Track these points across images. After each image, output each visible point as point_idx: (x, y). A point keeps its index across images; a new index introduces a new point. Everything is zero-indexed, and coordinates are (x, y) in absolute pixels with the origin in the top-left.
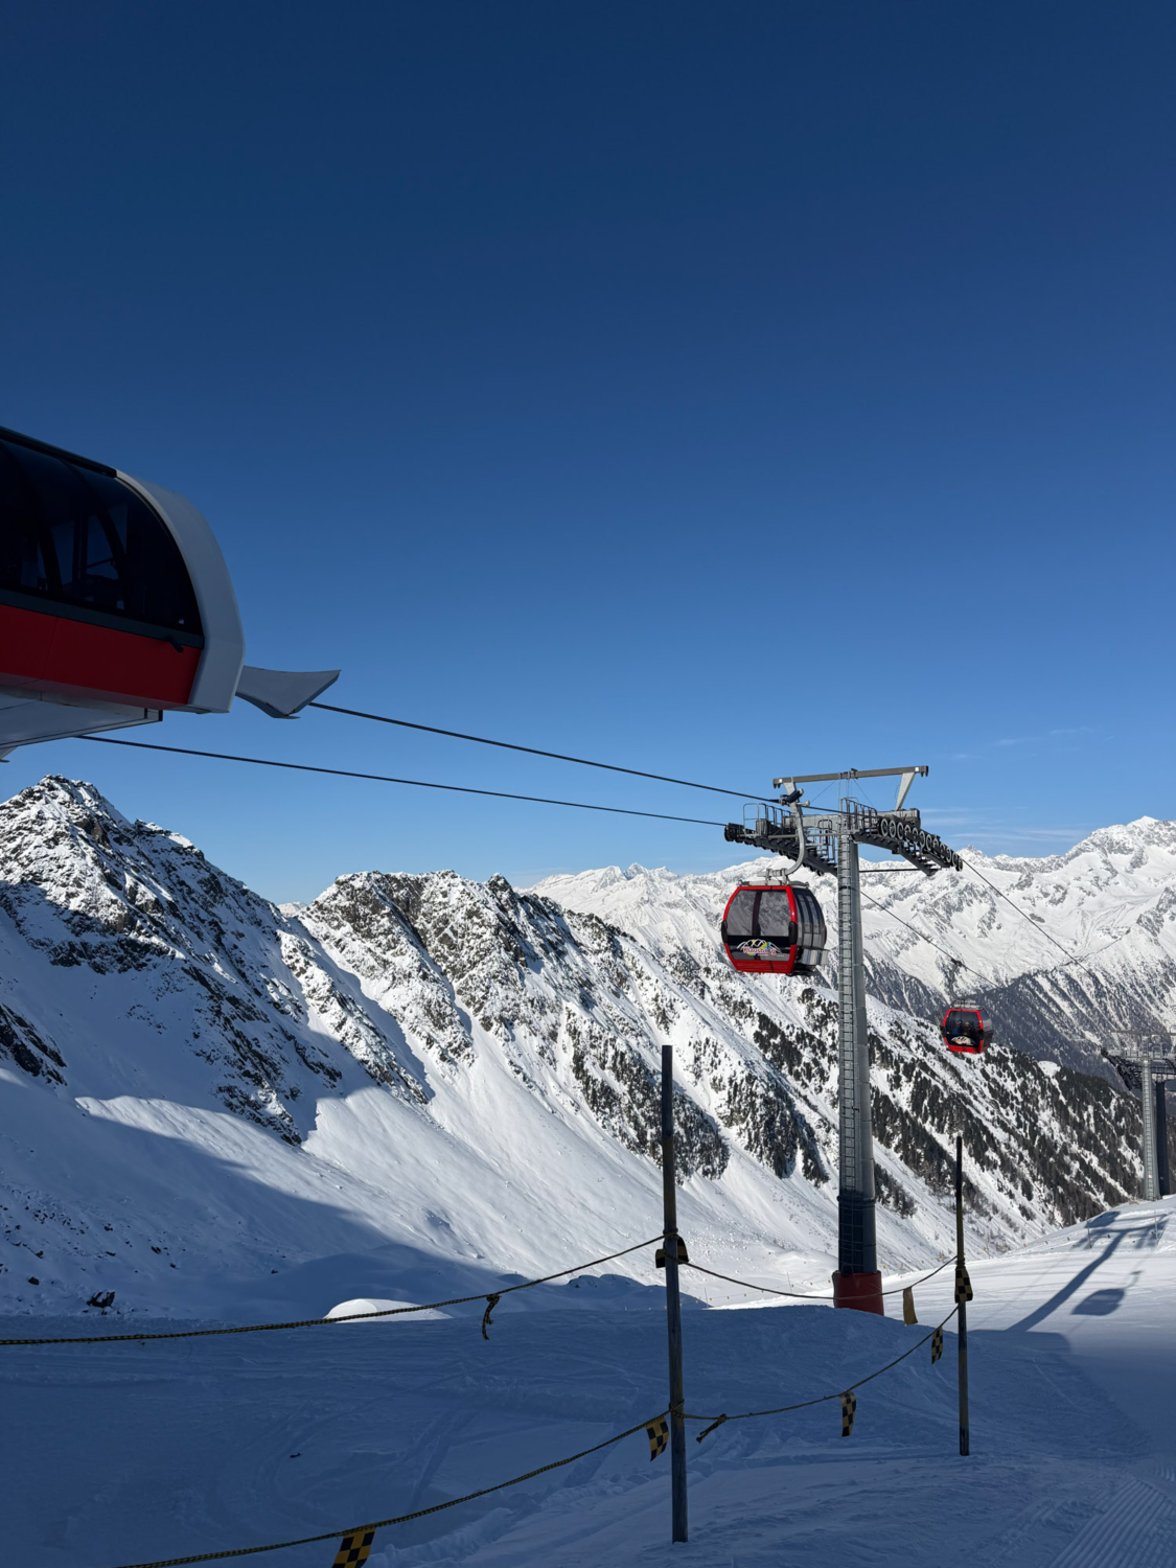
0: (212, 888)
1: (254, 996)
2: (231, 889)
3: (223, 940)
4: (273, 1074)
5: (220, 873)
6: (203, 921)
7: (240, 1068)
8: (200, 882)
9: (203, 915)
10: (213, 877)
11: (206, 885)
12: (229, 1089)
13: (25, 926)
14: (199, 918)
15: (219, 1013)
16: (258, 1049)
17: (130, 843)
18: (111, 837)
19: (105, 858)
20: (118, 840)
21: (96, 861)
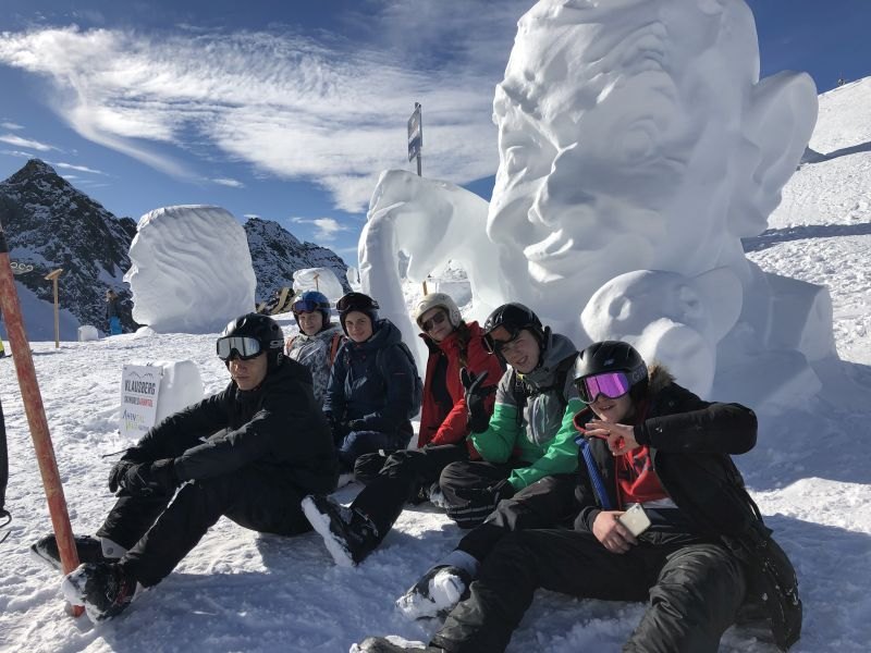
17: (299, 256)
18: (288, 253)
19: (284, 265)
20: (292, 254)
21: (280, 266)
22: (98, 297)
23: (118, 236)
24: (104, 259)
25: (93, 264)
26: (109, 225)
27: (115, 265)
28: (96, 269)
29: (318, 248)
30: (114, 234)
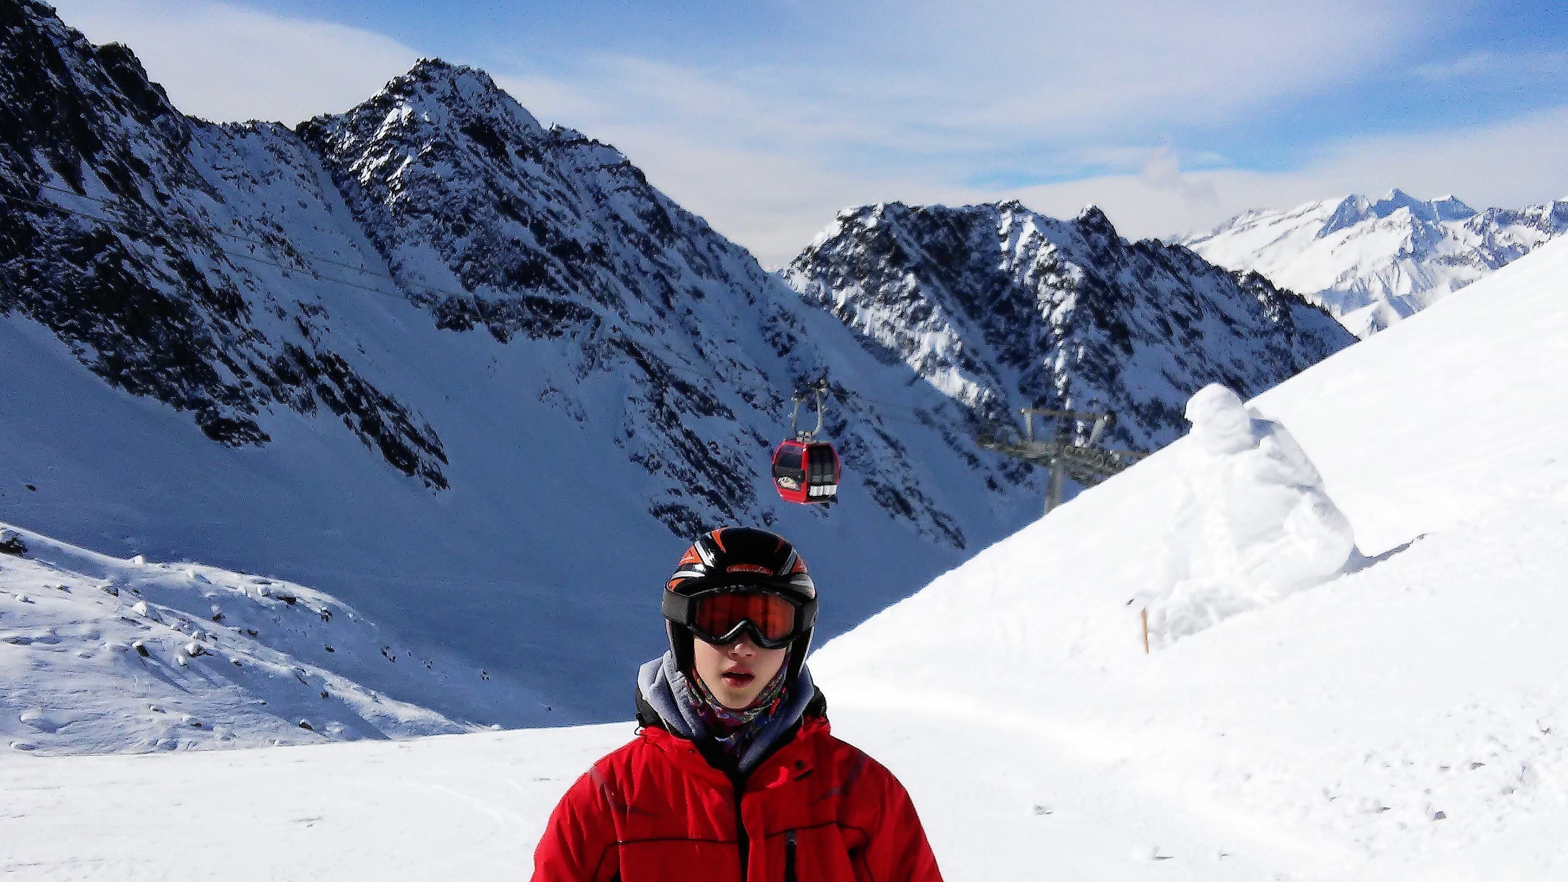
0: (657, 226)
1: (715, 381)
2: (686, 227)
3: (673, 302)
4: (738, 493)
5: (671, 204)
6: (645, 273)
7: (690, 481)
8: (641, 216)
9: (645, 264)
10: (659, 209)
11: (649, 221)
12: (674, 509)
13: (403, 274)
14: (640, 269)
15: (660, 404)
16: (718, 458)
17: (538, 159)
18: (511, 149)
19: (502, 180)
20: (521, 154)
21: (490, 184)
22: (40, 242)
23: (93, 88)
24: (54, 145)
25: (29, 158)
26: (71, 61)
27: (84, 164)
28: (37, 171)
29: (584, 141)
30: (83, 83)
